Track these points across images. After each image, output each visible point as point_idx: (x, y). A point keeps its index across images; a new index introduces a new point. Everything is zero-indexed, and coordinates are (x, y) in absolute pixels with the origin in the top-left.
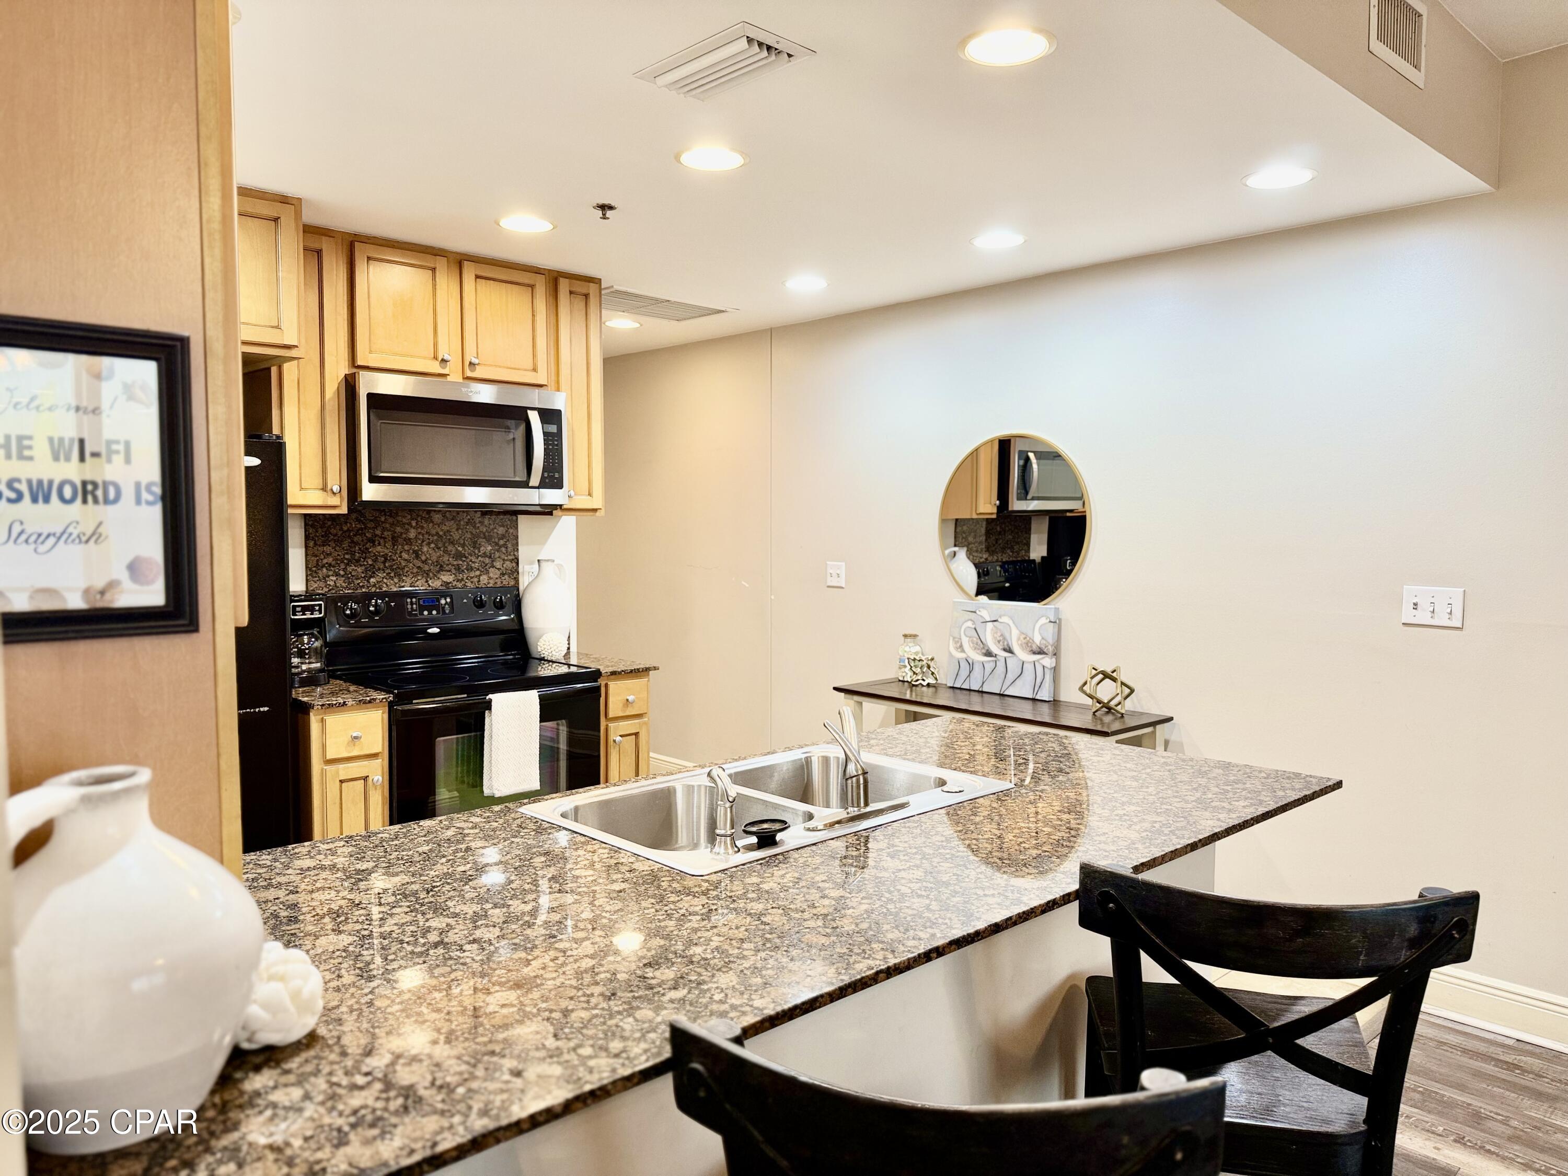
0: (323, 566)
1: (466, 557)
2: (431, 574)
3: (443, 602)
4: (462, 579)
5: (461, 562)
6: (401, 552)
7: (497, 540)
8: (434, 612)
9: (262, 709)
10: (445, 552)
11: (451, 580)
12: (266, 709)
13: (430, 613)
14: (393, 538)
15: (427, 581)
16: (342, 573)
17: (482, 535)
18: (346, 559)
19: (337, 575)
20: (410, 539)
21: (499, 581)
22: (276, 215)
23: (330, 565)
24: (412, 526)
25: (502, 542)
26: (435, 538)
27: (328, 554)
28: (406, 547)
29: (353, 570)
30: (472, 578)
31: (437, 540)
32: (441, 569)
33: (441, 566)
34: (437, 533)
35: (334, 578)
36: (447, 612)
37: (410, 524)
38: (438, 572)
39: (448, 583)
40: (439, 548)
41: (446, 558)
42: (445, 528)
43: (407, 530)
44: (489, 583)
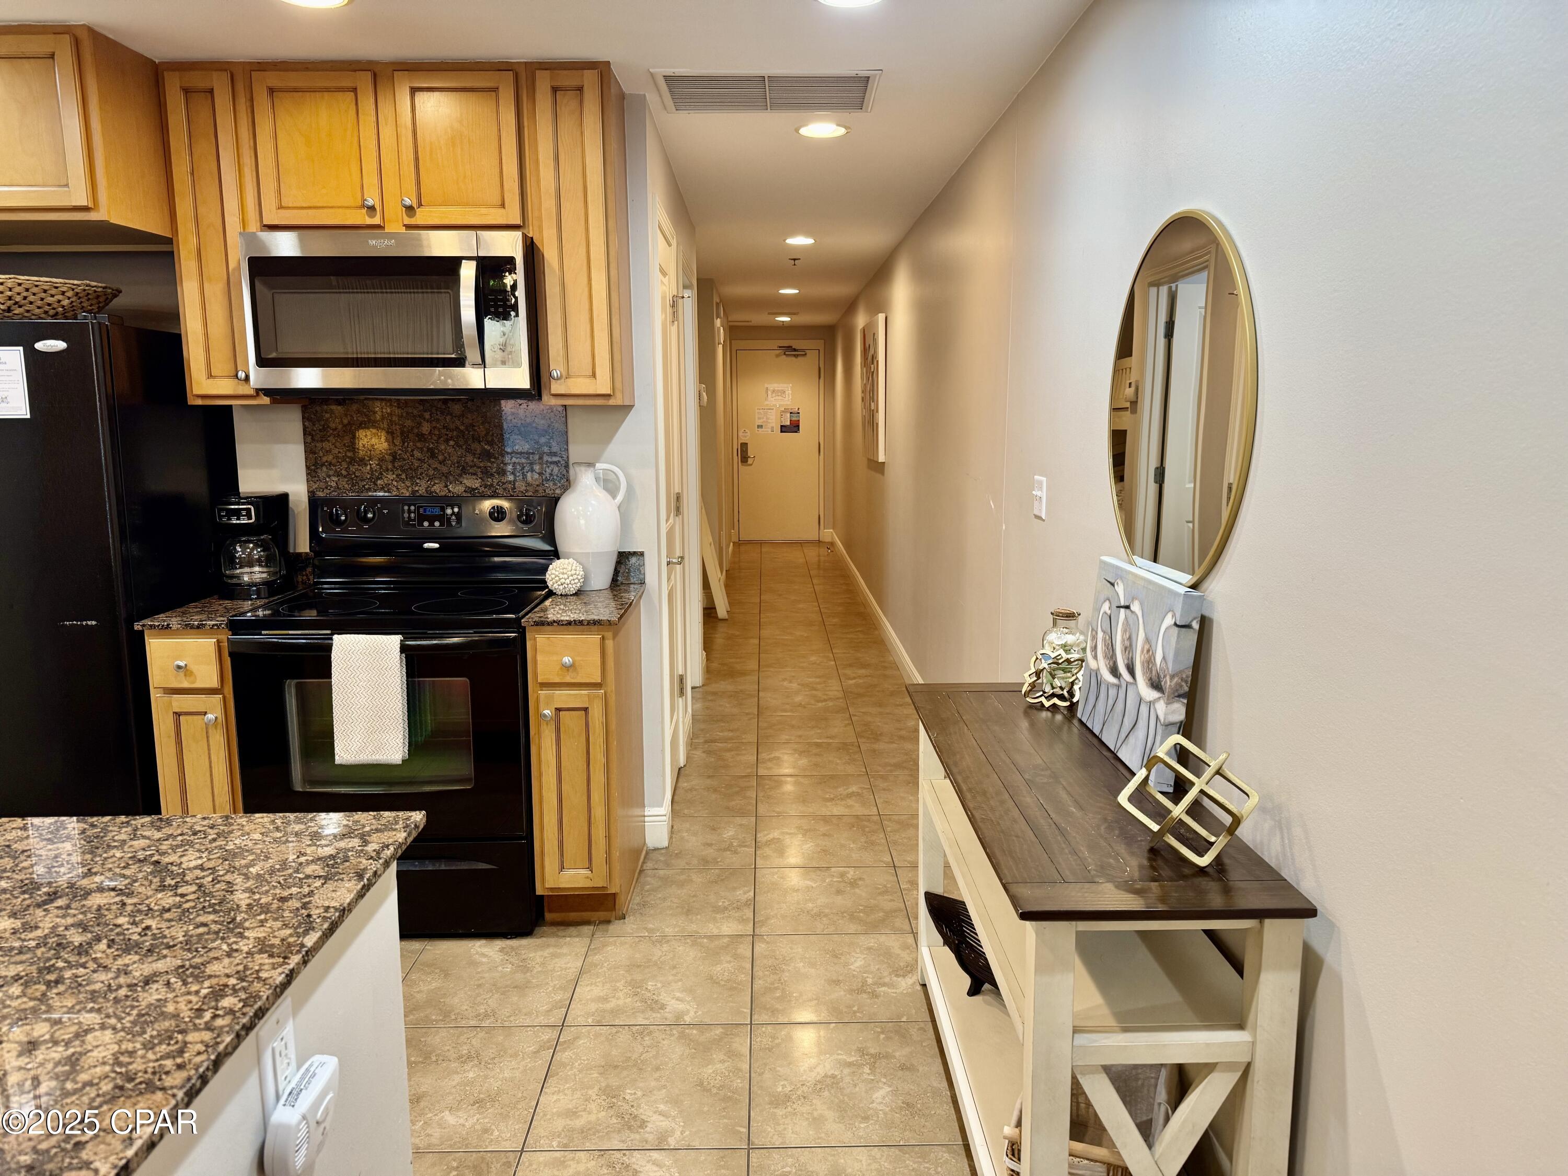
0: (323, 465)
1: (495, 458)
2: (451, 478)
3: (449, 511)
4: (492, 485)
5: (489, 464)
6: (412, 451)
7: (536, 437)
8: (437, 524)
9: (89, 623)
10: (468, 450)
11: (477, 485)
12: (94, 623)
13: (431, 524)
14: (402, 433)
15: (446, 486)
16: (344, 472)
17: (516, 430)
18: (349, 457)
19: (338, 475)
20: (423, 435)
21: (540, 489)
22: (49, 50)
23: (330, 464)
24: (424, 419)
25: (543, 440)
26: (455, 433)
27: (327, 451)
28: (419, 445)
29: (357, 470)
30: (504, 483)
31: (458, 437)
32: (464, 471)
33: (464, 468)
34: (457, 428)
35: (335, 479)
36: (454, 524)
37: (421, 416)
38: (460, 475)
39: (474, 489)
40: (460, 446)
41: (469, 458)
42: (466, 421)
43: (420, 424)
44: (527, 491)
